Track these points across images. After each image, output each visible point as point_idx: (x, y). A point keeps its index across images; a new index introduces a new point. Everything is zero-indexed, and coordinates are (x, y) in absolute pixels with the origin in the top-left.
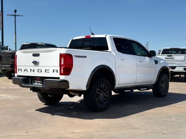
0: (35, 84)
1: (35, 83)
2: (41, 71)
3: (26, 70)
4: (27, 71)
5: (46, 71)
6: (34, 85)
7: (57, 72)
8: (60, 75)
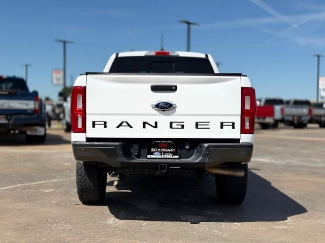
0: (153, 156)
1: (152, 153)
2: (180, 127)
3: (125, 124)
4: (129, 125)
5: (199, 127)
6: (149, 158)
7: (233, 128)
8: (241, 133)
